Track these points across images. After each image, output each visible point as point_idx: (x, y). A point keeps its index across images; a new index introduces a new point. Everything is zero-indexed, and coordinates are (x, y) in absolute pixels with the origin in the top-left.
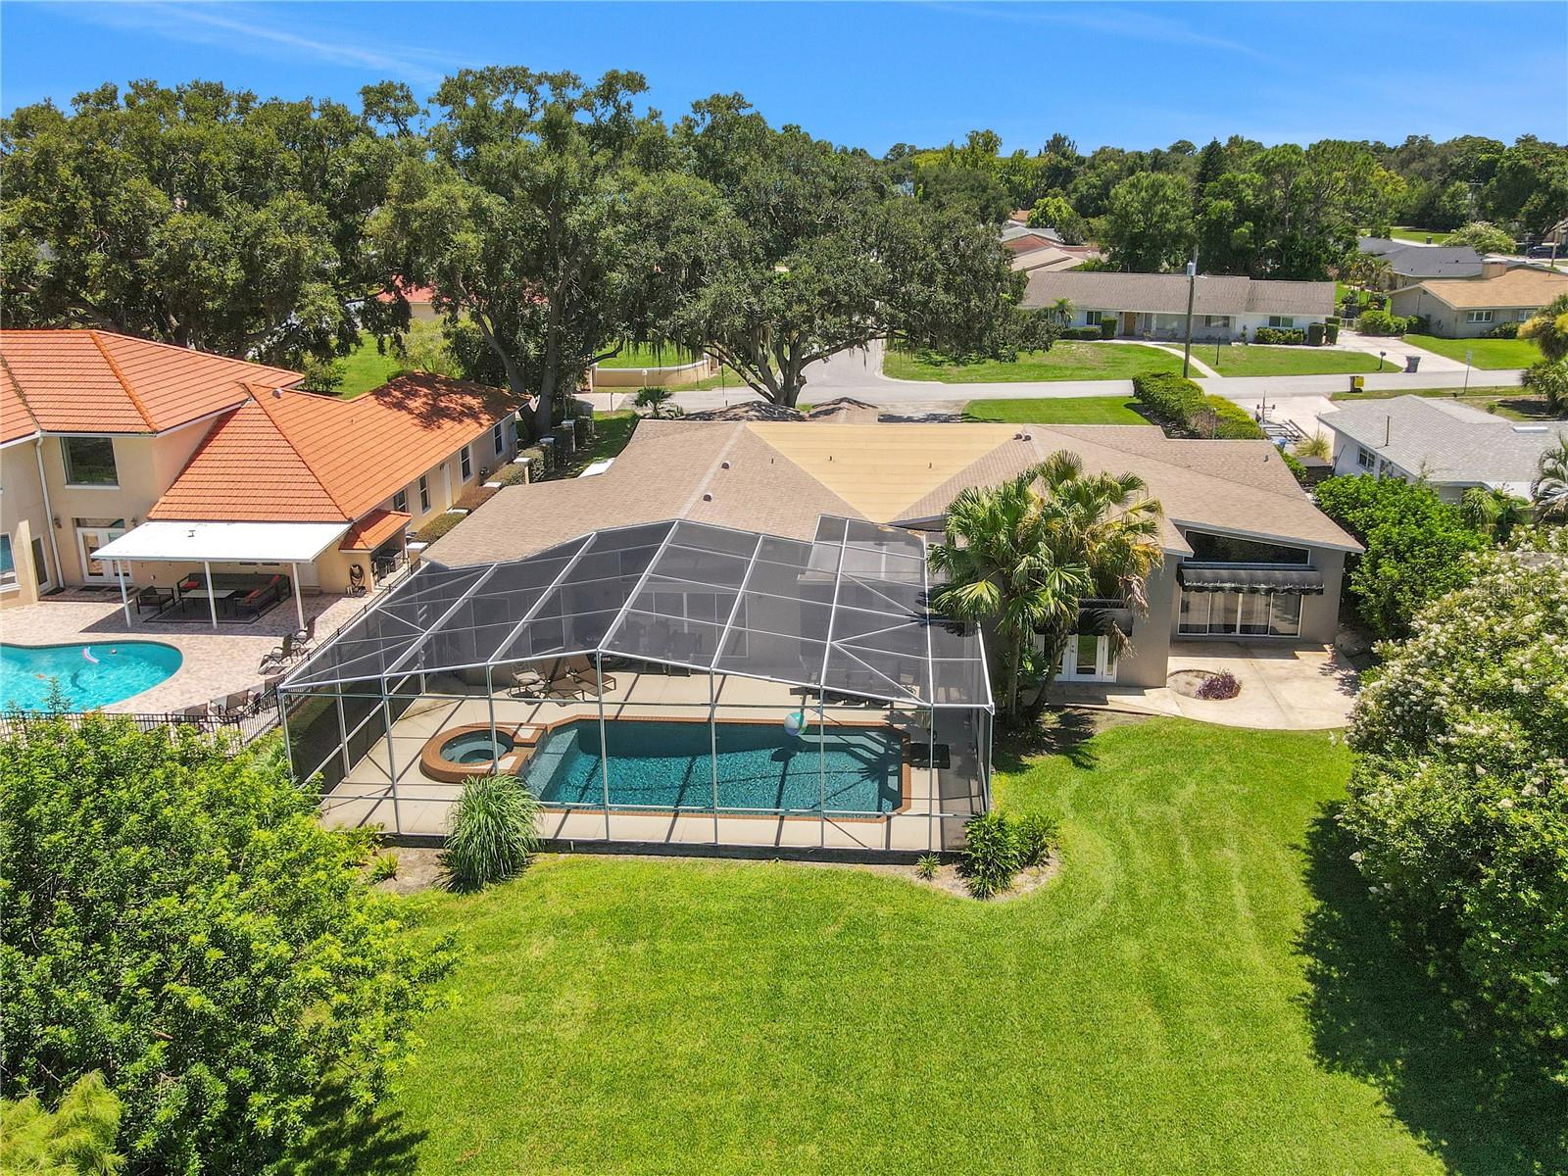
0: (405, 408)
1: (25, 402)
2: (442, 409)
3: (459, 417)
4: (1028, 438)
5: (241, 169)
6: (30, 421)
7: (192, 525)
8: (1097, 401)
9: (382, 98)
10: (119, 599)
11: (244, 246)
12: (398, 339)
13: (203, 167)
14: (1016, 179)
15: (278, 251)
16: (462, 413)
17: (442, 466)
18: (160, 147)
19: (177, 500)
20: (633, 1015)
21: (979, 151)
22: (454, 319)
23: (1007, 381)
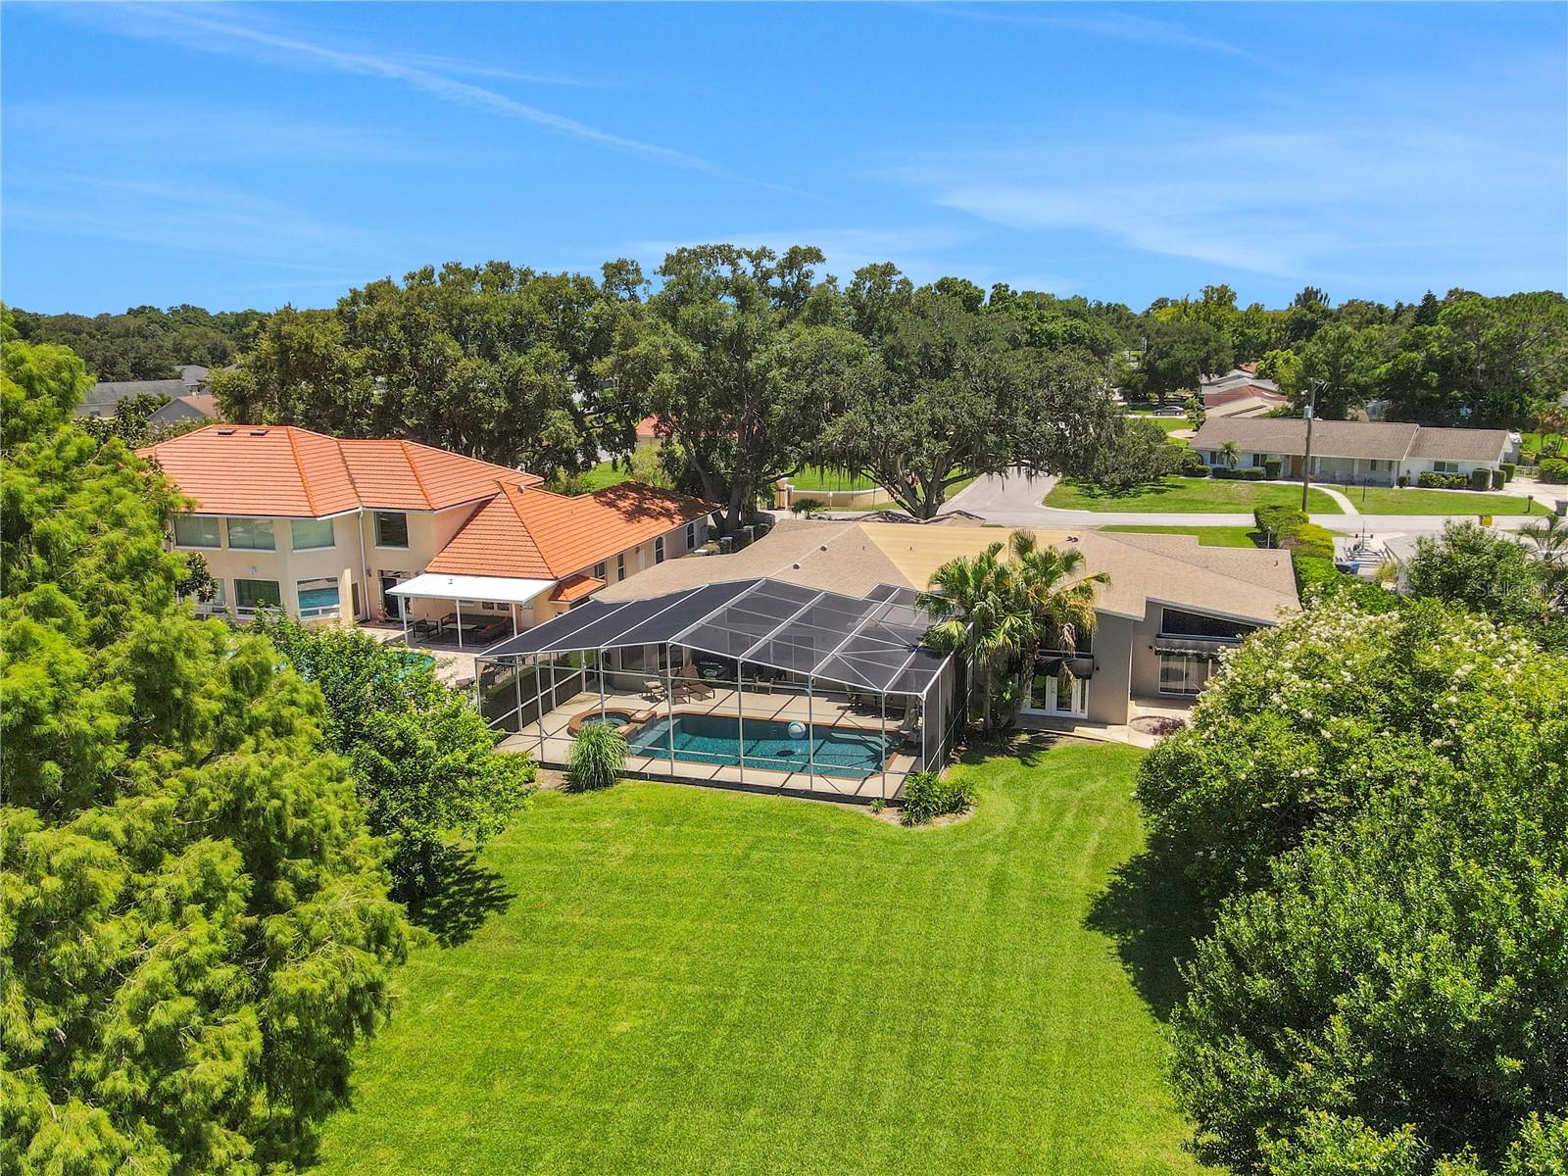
0: (615, 506)
1: (355, 488)
2: (645, 509)
3: (656, 516)
4: (1076, 540)
5: (512, 326)
6: (356, 500)
7: (451, 577)
8: (1223, 530)
9: (617, 271)
10: (402, 629)
11: (508, 382)
12: (627, 459)
13: (487, 325)
14: (1250, 332)
15: (531, 386)
16: (660, 514)
17: (638, 550)
18: (458, 311)
19: (445, 560)
20: (653, 859)
21: (1212, 306)
22: (669, 443)
23: (1149, 511)
